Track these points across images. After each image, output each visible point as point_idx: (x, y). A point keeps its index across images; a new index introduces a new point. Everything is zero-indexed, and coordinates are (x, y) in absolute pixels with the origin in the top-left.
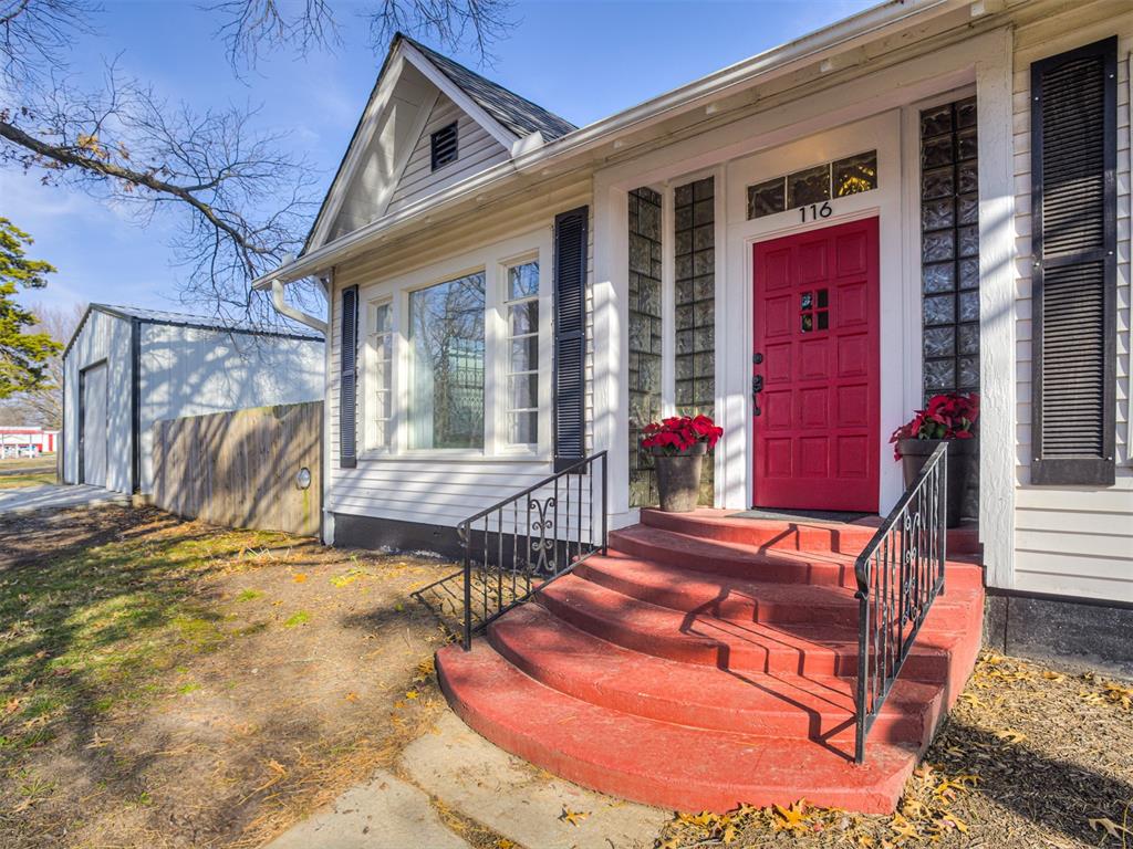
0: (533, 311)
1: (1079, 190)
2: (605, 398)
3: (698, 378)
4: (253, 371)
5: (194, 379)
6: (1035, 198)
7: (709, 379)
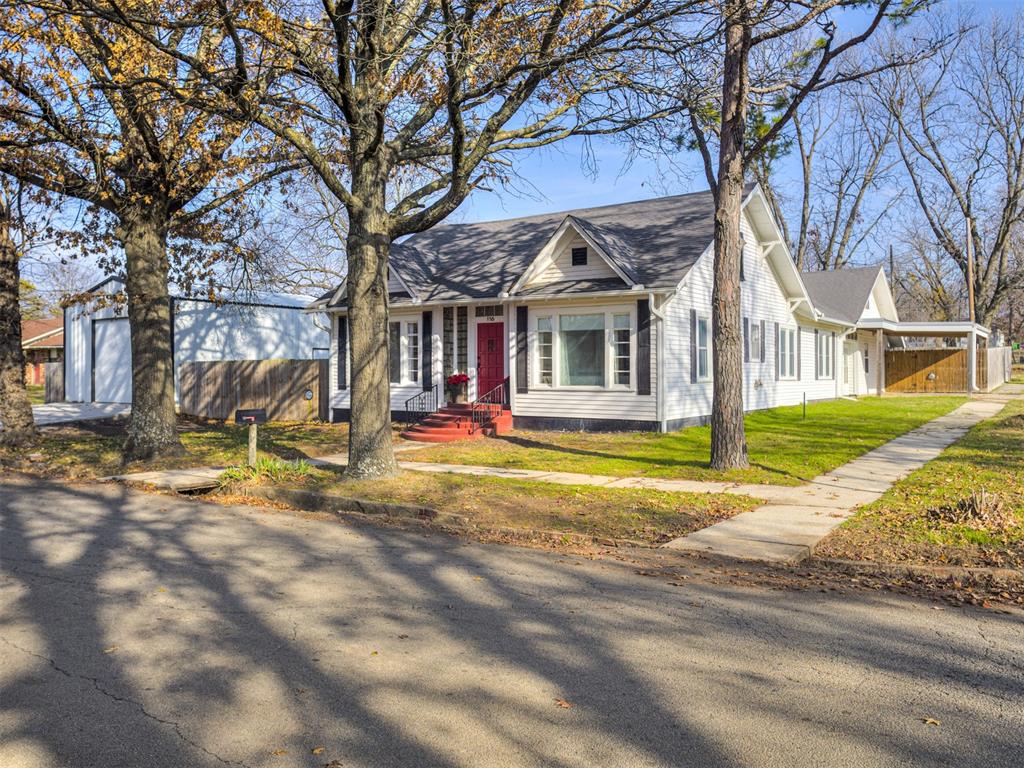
0: (415, 339)
1: (523, 333)
2: (438, 367)
3: (463, 364)
4: (231, 327)
5: (203, 332)
6: (518, 334)
7: (466, 363)
